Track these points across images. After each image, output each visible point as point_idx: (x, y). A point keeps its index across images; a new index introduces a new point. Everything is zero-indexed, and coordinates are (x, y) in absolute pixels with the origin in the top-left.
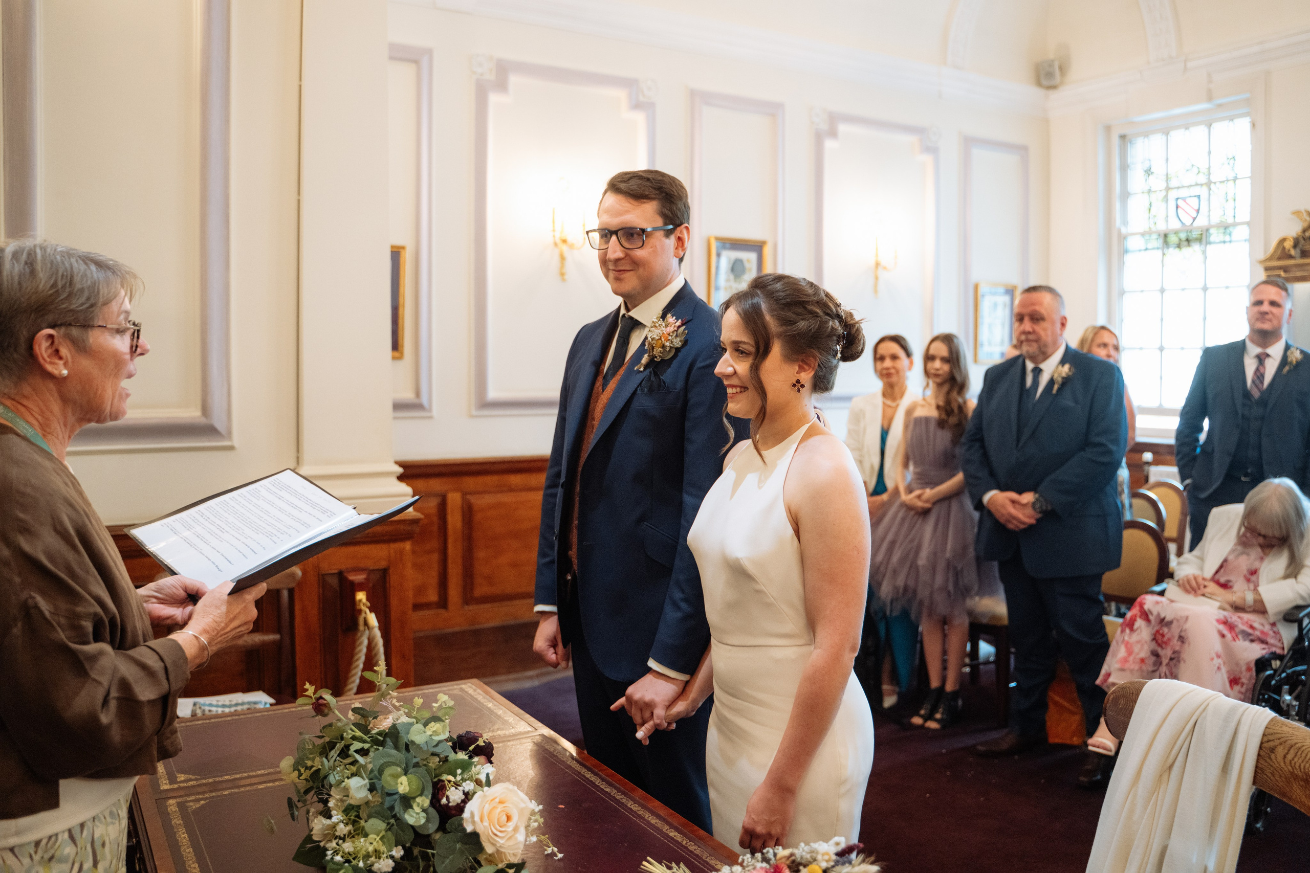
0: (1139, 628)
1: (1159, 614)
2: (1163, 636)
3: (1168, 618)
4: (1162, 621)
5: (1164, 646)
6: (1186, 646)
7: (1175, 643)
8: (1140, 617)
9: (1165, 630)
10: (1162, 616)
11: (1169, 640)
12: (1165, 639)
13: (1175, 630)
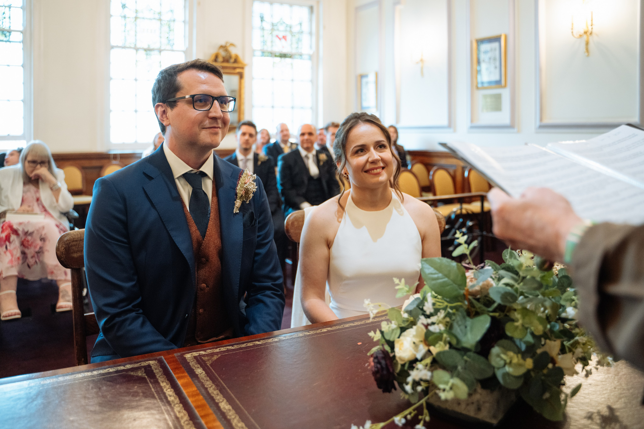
0: (13, 240)
1: (23, 230)
2: (28, 241)
3: (30, 230)
4: (26, 233)
5: (29, 247)
6: (47, 242)
7: (39, 243)
8: (13, 233)
9: (29, 238)
10: (26, 230)
11: (32, 243)
12: (30, 243)
13: (36, 237)
